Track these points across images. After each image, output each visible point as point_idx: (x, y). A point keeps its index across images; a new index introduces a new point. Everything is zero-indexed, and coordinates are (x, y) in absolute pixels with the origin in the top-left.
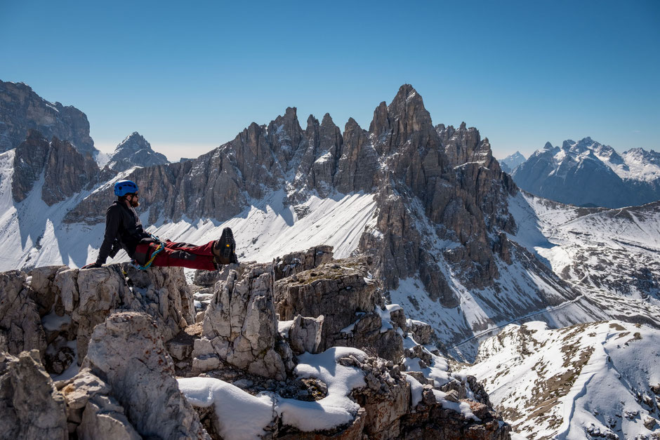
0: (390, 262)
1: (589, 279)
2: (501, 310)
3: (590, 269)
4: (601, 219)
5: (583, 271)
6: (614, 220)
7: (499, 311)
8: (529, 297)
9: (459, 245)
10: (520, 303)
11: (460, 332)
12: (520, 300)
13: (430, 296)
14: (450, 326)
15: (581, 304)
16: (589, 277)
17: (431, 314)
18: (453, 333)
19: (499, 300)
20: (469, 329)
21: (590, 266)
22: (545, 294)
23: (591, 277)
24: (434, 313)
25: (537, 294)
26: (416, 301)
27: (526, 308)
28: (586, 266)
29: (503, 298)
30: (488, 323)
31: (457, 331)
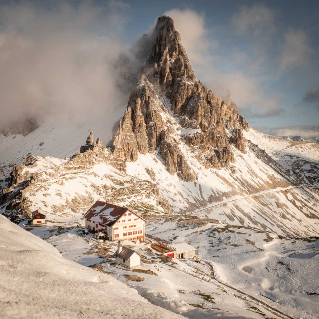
0: (129, 136)
1: (305, 179)
2: (236, 187)
3: (305, 172)
4: (307, 148)
5: (300, 173)
6: (316, 149)
7: (234, 188)
8: (261, 179)
9: (199, 130)
10: (253, 183)
11: (195, 203)
12: (253, 180)
13: (168, 170)
14: (185, 196)
15: (304, 189)
16: (305, 177)
17: (168, 185)
18: (188, 203)
19: (235, 179)
20: (204, 200)
21: (305, 170)
22: (275, 178)
23: (306, 177)
24: (171, 185)
25: (268, 177)
26: (153, 173)
27: (258, 188)
28: (302, 170)
29: (237, 178)
30: (223, 196)
31: (192, 201)
